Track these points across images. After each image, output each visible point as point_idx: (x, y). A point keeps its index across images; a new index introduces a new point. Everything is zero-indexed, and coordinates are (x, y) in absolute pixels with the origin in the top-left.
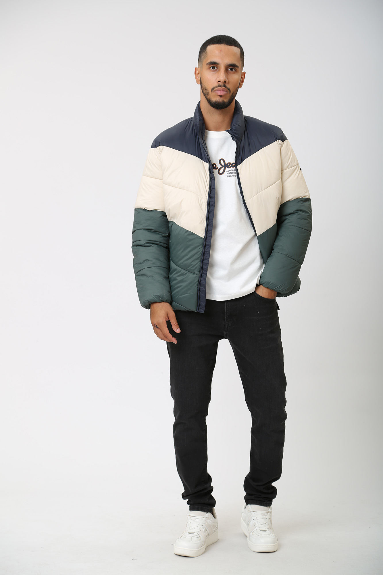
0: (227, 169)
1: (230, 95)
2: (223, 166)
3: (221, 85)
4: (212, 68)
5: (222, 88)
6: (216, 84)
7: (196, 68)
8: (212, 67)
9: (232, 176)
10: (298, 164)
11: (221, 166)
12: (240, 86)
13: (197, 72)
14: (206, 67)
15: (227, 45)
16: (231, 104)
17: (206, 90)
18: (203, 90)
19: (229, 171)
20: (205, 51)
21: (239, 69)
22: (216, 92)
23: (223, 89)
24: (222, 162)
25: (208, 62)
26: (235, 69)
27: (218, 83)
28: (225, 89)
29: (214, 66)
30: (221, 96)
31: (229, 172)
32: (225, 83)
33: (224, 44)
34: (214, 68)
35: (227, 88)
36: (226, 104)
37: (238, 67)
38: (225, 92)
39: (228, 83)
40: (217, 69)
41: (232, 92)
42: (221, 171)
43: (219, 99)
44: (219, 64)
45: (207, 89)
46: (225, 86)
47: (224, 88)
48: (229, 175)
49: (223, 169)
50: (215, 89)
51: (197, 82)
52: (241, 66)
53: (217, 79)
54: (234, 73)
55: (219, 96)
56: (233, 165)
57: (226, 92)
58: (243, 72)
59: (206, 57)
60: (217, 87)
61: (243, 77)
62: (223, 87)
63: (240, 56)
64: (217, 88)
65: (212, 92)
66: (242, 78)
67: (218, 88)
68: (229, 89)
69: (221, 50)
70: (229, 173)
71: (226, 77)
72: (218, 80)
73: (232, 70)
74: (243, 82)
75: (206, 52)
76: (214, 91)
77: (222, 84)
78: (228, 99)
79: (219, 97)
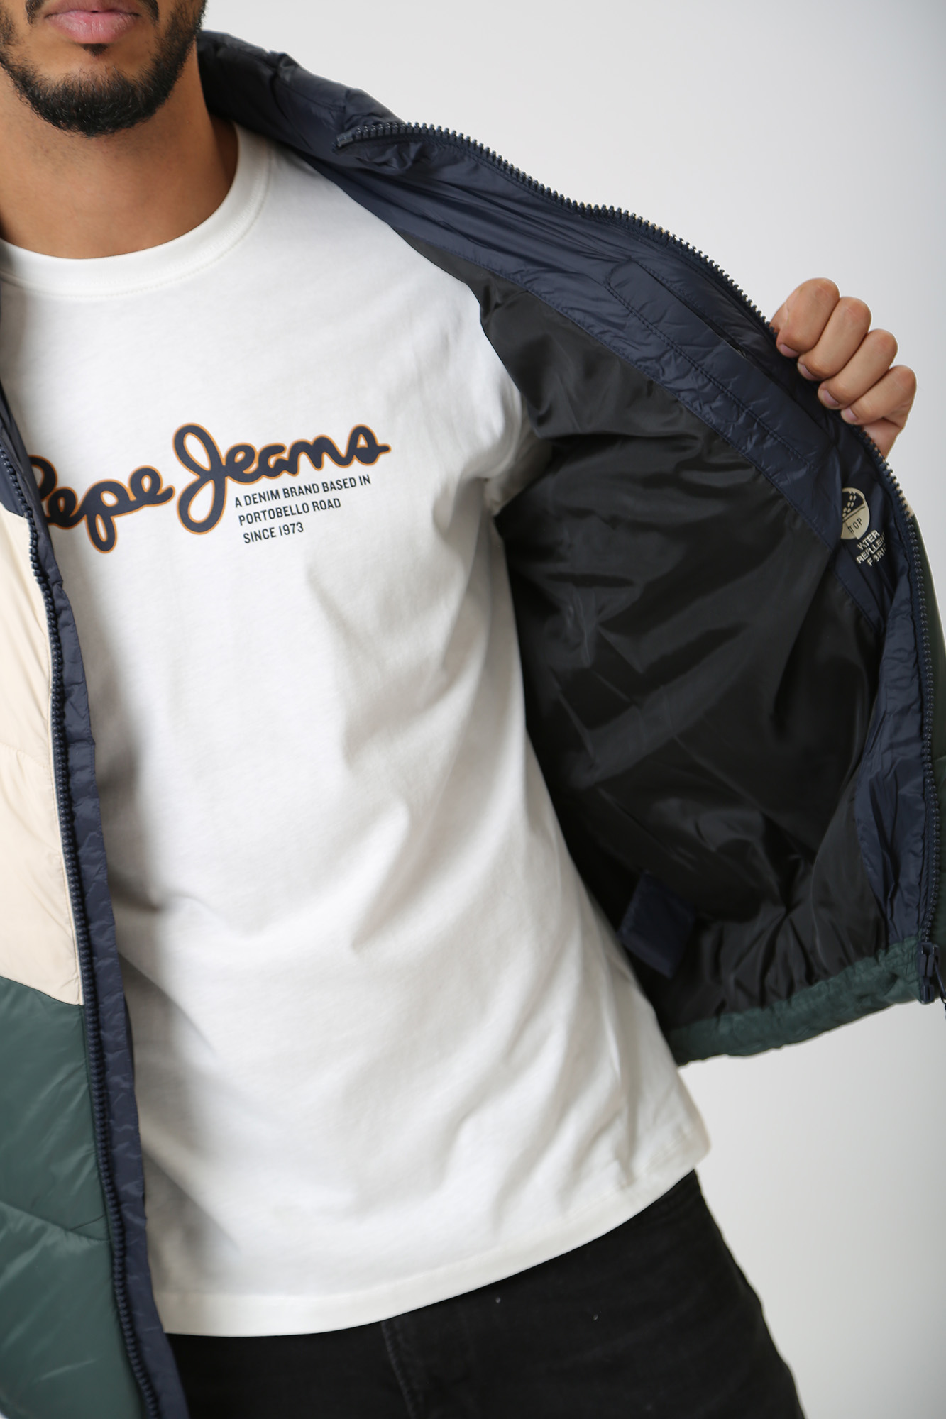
0: (234, 489)
2: (204, 476)
9: (276, 532)
11: (192, 477)
16: (177, 86)
19: (251, 499)
22: (62, 18)
24: (194, 446)
30: (97, 49)
31: (253, 509)
36: (139, 93)
38: (117, 21)
41: (172, 8)
42: (200, 507)
43: (87, 69)
48: (257, 527)
49: (208, 491)
50: (51, 2)
55: (86, 46)
56: (272, 461)
57: (128, 19)
65: (31, 21)
70: (256, 516)
76: (48, 16)
79: (87, 55)
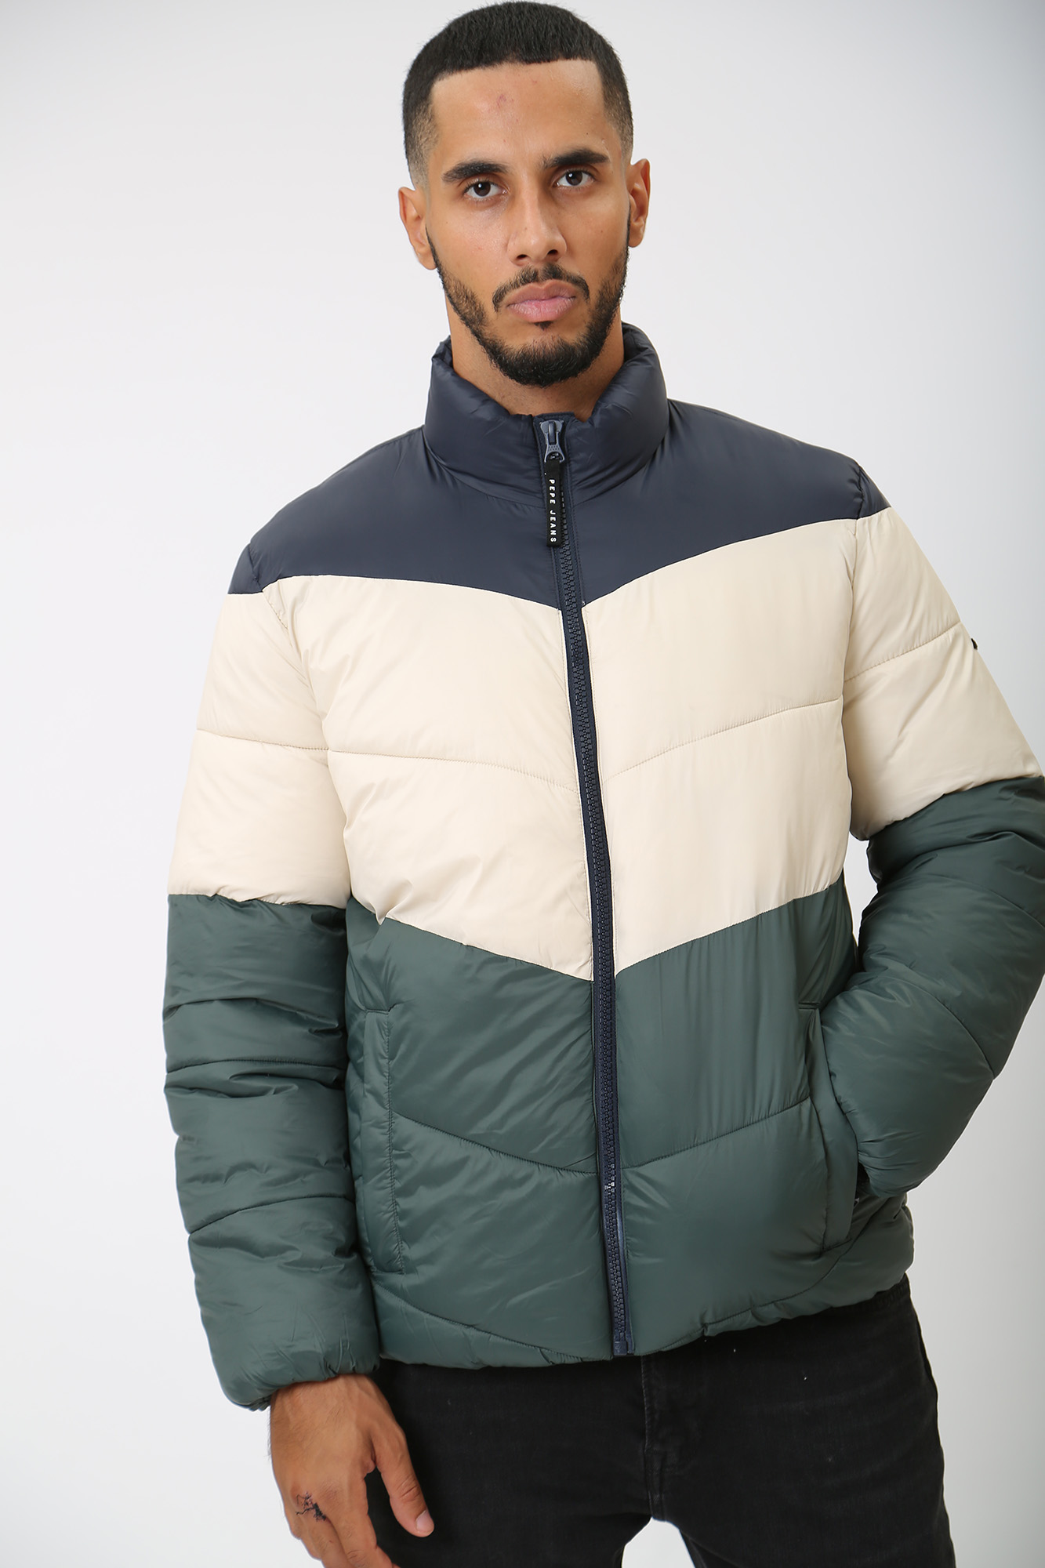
1: (593, 307)
3: (536, 274)
4: (478, 191)
5: (543, 287)
6: (509, 272)
7: (402, 194)
8: (475, 186)
10: (956, 621)
12: (633, 236)
13: (412, 212)
14: (444, 190)
15: (529, 62)
17: (471, 299)
18: (455, 301)
20: (425, 111)
21: (611, 168)
22: (518, 306)
23: (547, 289)
25: (451, 164)
26: (590, 174)
27: (519, 265)
28: (561, 288)
29: (482, 179)
30: (545, 325)
32: (552, 257)
33: (512, 62)
34: (483, 189)
35: (569, 278)
36: (577, 352)
37: (602, 159)
38: (562, 302)
39: (571, 251)
40: (499, 195)
43: (539, 339)
44: (504, 167)
45: (473, 296)
46: (555, 273)
47: (552, 286)
50: (510, 296)
51: (423, 261)
52: (620, 142)
53: (511, 244)
54: (589, 193)
55: (537, 324)
57: (568, 299)
58: (633, 162)
59: (436, 142)
60: (516, 285)
61: (639, 186)
62: (549, 282)
63: (602, 101)
64: (517, 291)
65: (497, 311)
66: (634, 193)
67: (523, 288)
68: (579, 282)
69: (502, 97)
71: (550, 227)
72: (514, 251)
73: (575, 179)
74: (642, 210)
75: (433, 116)
76: (509, 305)
77: (540, 267)
78: (584, 325)
79: (538, 330)
